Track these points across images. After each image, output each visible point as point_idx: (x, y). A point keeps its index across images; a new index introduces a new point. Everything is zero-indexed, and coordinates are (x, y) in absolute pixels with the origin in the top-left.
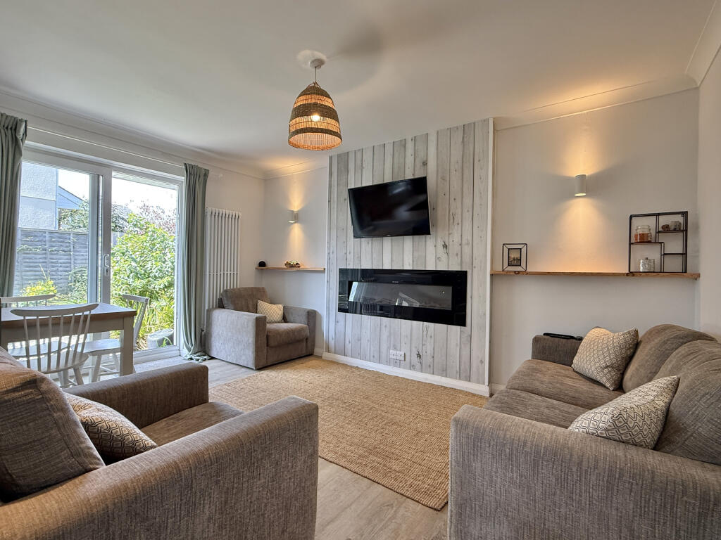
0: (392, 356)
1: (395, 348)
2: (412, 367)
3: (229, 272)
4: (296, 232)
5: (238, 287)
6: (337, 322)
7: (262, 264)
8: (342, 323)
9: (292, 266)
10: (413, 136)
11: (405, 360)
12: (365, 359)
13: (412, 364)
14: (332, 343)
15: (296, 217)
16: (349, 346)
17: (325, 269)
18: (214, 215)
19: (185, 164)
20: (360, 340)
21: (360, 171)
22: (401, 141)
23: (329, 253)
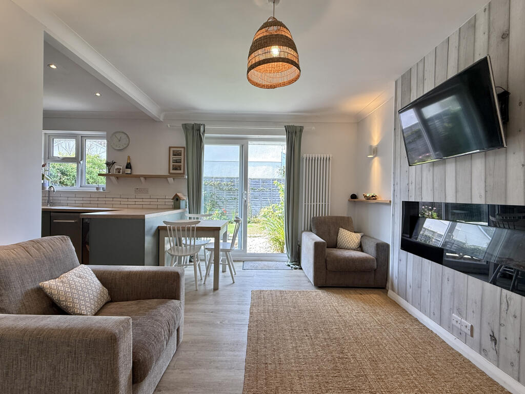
0: (454, 322)
1: (460, 314)
2: (482, 351)
3: (321, 203)
4: (376, 164)
5: (329, 215)
6: (400, 260)
7: (354, 197)
8: (403, 262)
9: (368, 198)
10: (486, 4)
11: (472, 336)
12: (425, 312)
13: (483, 347)
14: (396, 282)
15: (375, 151)
16: (410, 291)
17: (390, 201)
18: (308, 159)
19: (285, 126)
20: (420, 287)
21: (421, 85)
22: (469, 22)
23: (394, 185)
